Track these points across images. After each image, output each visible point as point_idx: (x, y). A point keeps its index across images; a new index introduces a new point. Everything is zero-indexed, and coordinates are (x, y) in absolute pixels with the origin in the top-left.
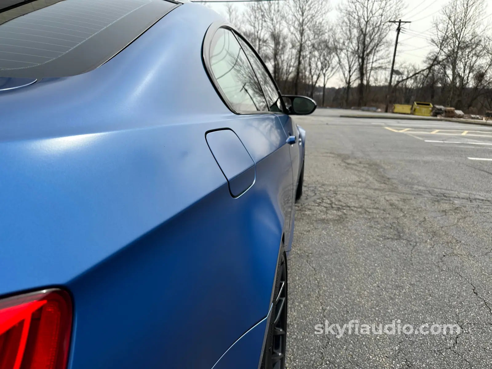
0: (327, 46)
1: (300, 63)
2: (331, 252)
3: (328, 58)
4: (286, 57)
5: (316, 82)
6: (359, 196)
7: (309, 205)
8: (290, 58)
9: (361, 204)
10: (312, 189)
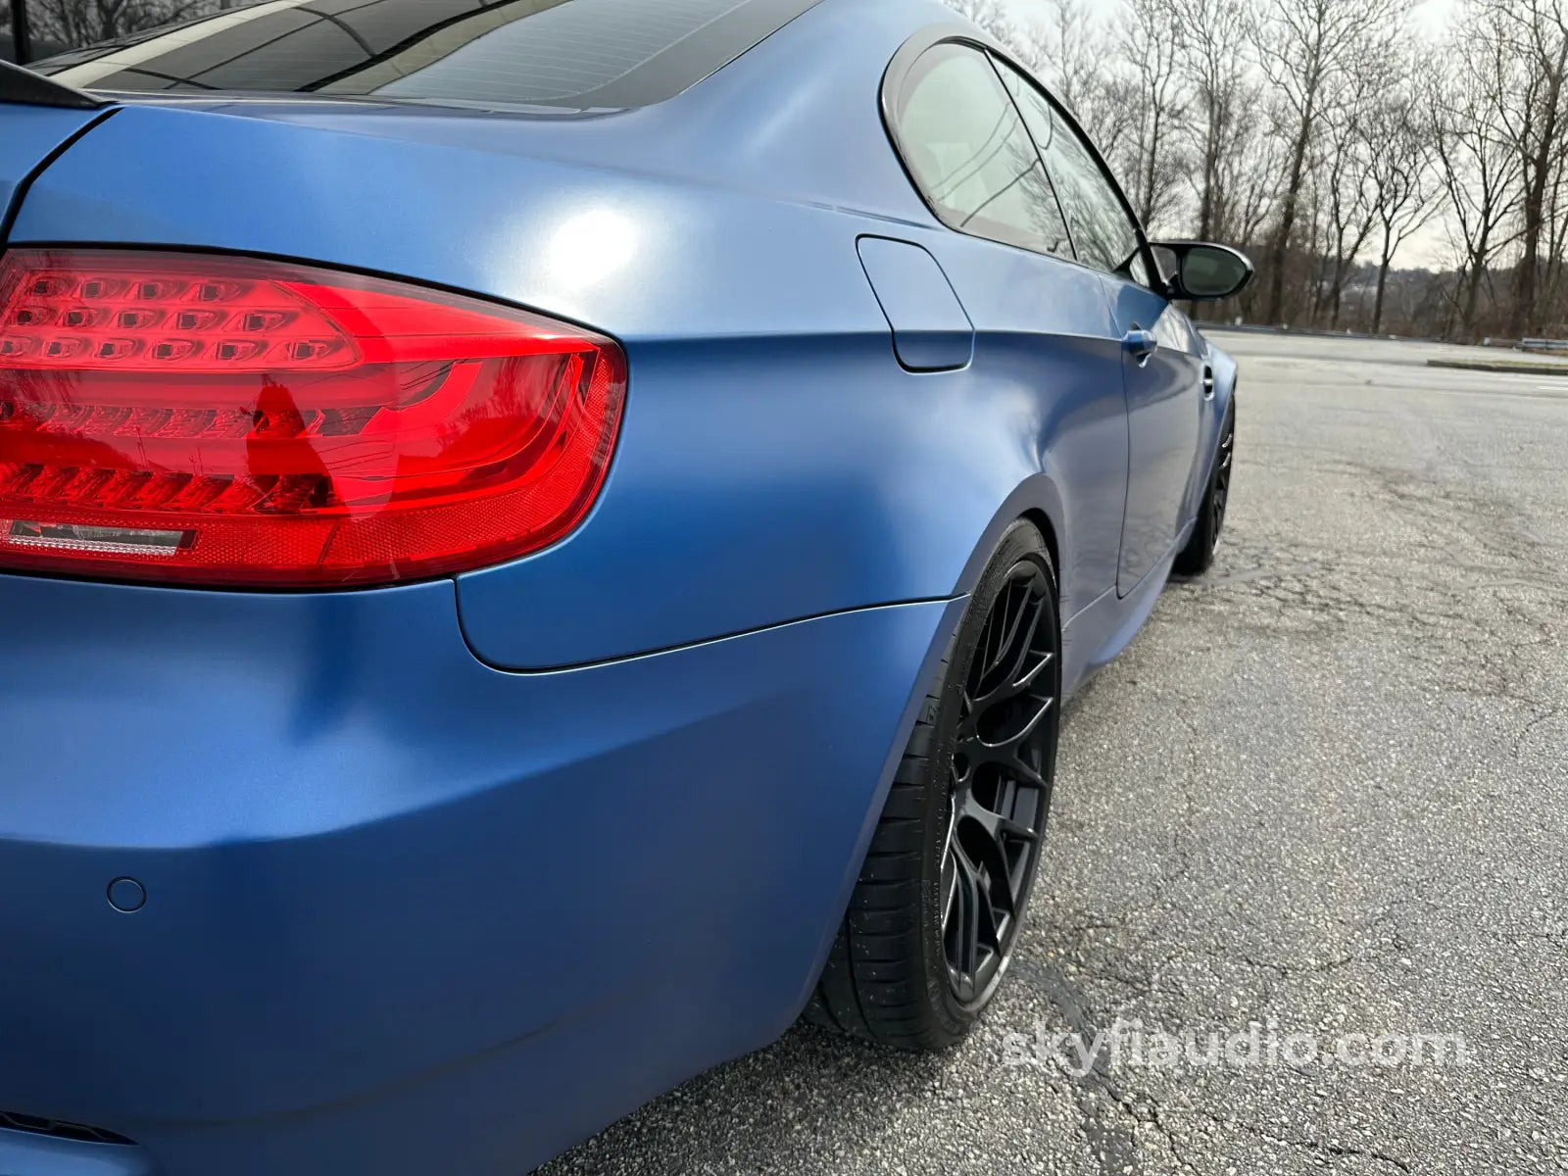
0: (1405, 125)
1: (1296, 183)
2: (1260, 701)
3: (1404, 166)
4: (1249, 163)
5: (1355, 249)
6: (1405, 582)
7: (1228, 590)
8: (1263, 167)
9: (1405, 601)
10: (1253, 552)
